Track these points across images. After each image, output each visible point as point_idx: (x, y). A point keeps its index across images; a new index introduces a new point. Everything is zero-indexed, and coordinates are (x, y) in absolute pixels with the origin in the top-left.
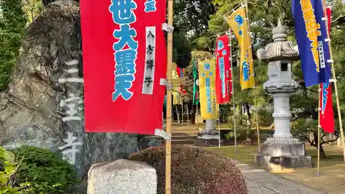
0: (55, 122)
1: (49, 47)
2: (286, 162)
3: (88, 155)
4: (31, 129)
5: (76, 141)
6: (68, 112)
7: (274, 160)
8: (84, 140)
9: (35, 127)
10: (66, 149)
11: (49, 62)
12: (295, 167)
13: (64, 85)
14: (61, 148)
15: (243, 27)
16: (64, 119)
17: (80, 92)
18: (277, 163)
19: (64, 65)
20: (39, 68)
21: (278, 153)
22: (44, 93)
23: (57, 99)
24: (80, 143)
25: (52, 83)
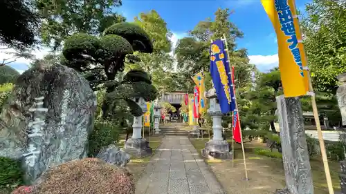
0: (23, 137)
1: (26, 88)
2: (217, 155)
3: (43, 160)
4: (8, 141)
5: (35, 150)
6: (33, 131)
7: (211, 153)
8: (42, 150)
9: (10, 140)
10: (29, 155)
11: (24, 99)
12: (222, 159)
13: (33, 113)
14: (24, 155)
15: (201, 81)
16: (30, 136)
17: (44, 117)
18: (212, 156)
19: (34, 100)
20: (17, 102)
21: (213, 150)
22: (18, 118)
23: (26, 122)
24: (38, 152)
25: (23, 112)
